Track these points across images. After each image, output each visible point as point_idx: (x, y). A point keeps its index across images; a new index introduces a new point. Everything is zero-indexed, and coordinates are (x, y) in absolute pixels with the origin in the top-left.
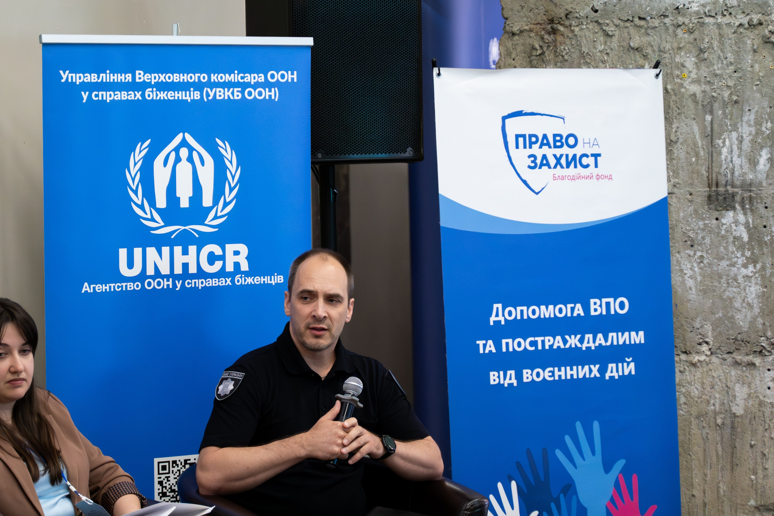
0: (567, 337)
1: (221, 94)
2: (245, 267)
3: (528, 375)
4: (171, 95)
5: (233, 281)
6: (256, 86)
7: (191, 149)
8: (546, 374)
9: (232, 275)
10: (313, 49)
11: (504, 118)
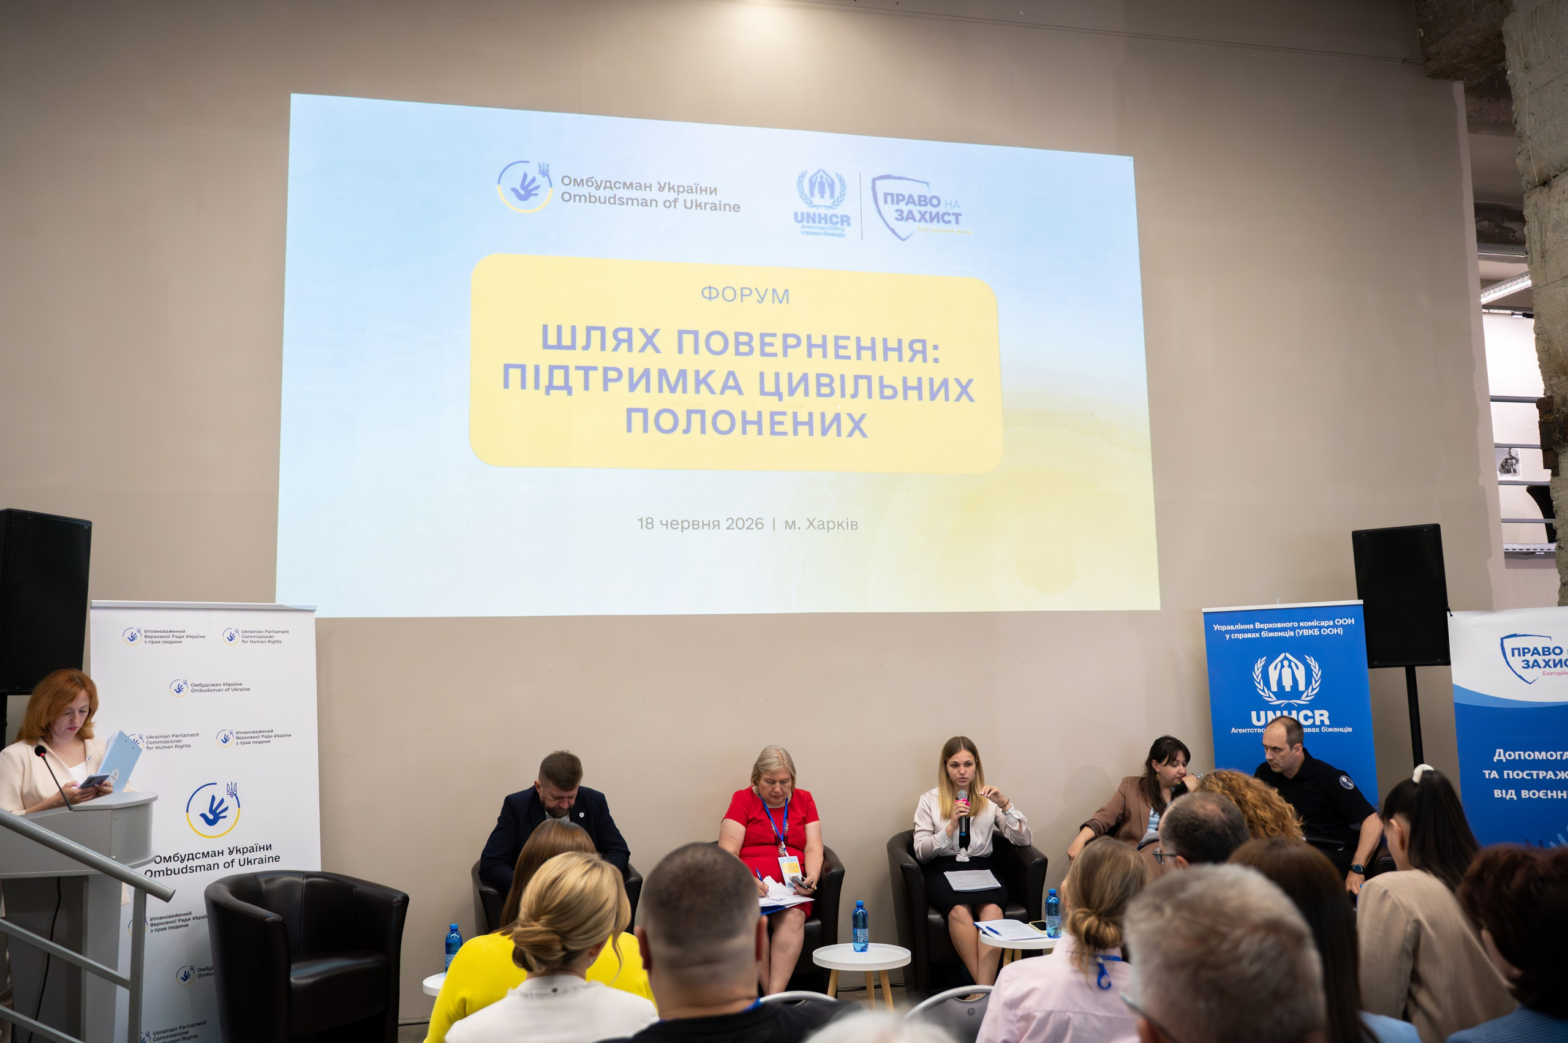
0: (1558, 772)
1: (1306, 632)
2: (1327, 722)
3: (1525, 794)
4: (1276, 634)
5: (1320, 730)
6: (1328, 627)
7: (1290, 661)
8: (1541, 794)
9: (1320, 727)
10: (1364, 605)
11: (1502, 639)
